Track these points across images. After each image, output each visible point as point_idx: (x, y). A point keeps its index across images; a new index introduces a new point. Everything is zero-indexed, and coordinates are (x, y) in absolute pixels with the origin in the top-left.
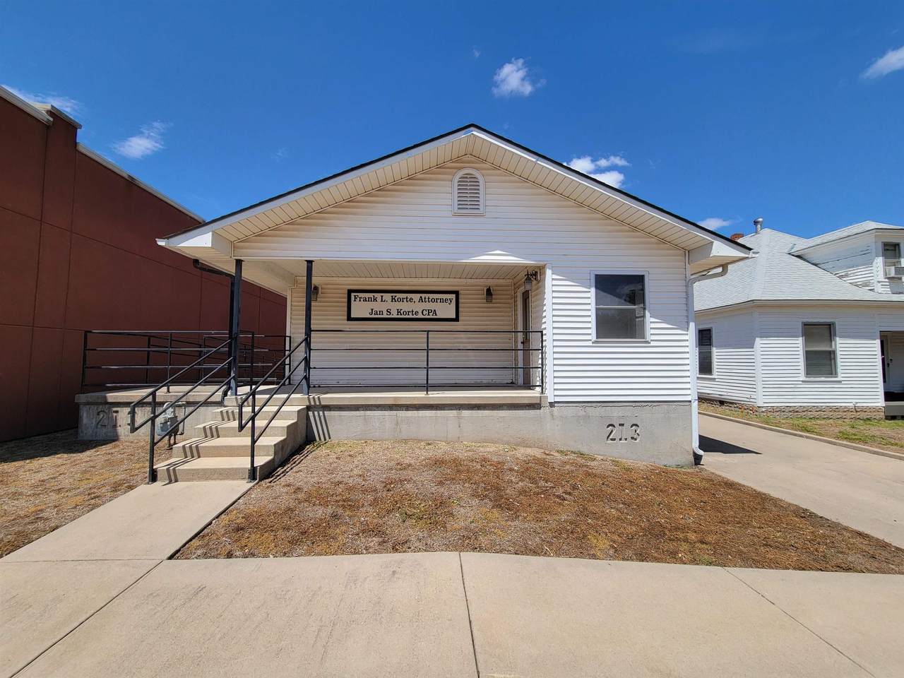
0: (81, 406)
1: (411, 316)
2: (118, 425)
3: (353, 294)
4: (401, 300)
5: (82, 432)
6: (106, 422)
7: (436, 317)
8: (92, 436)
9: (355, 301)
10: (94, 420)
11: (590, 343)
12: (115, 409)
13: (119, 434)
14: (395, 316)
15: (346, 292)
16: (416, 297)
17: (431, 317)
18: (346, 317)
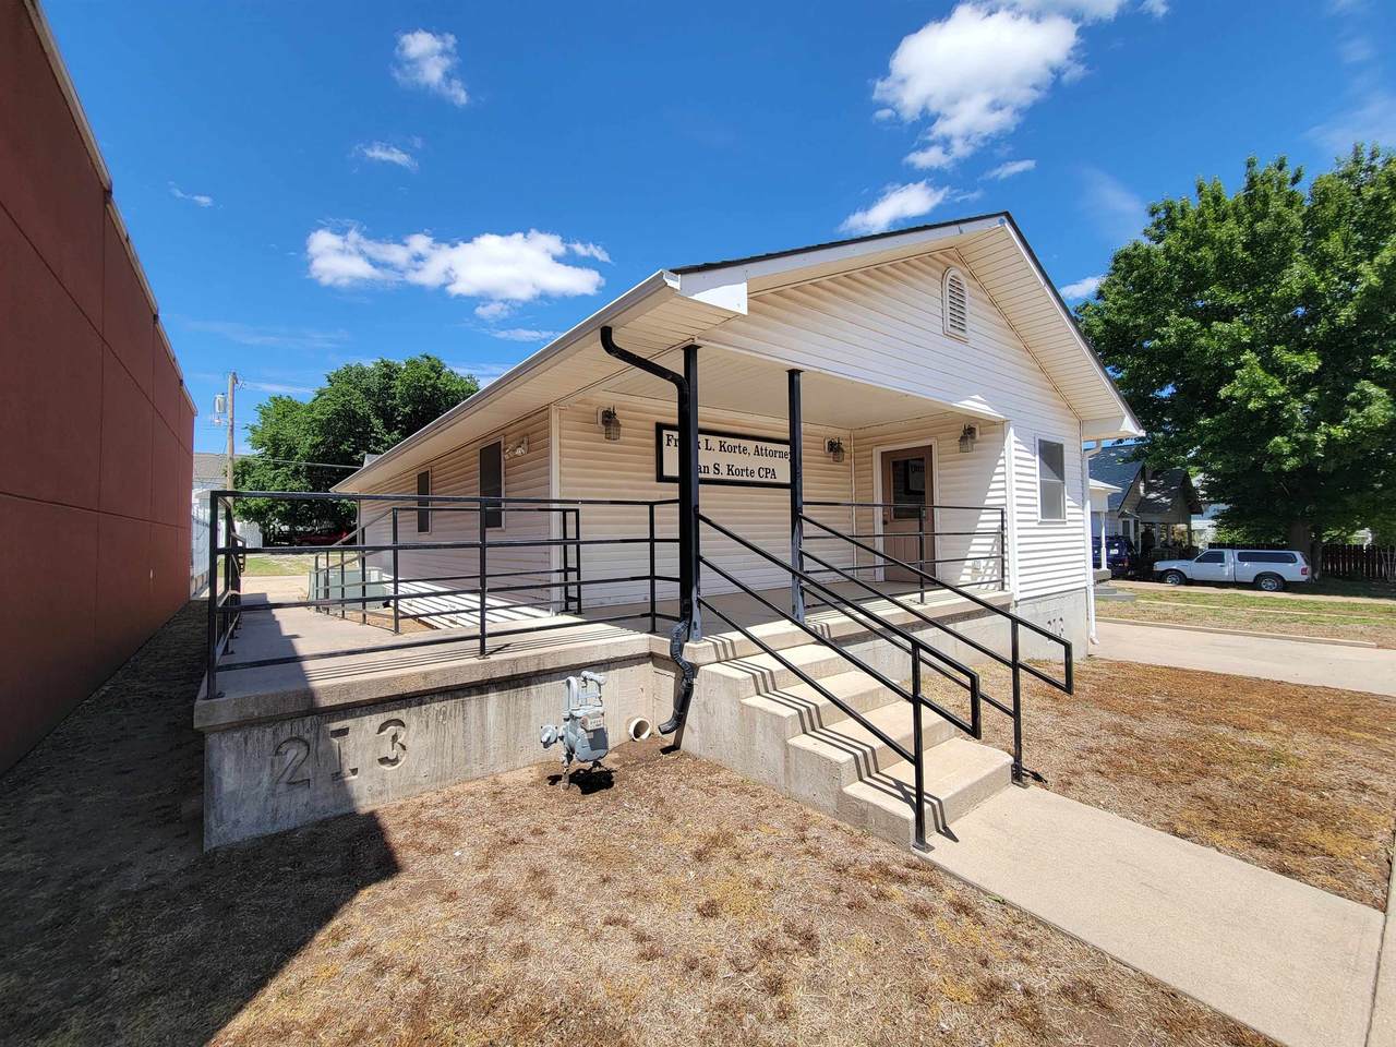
0: (212, 739)
1: (745, 478)
2: (347, 770)
3: (665, 432)
4: (732, 449)
5: (221, 821)
6: (308, 770)
7: (773, 480)
8: (258, 825)
9: (668, 445)
10: (268, 770)
11: (1035, 524)
12: (336, 726)
13: (355, 794)
14: (724, 476)
15: (654, 427)
16: (751, 445)
17: (769, 480)
18: (654, 475)
